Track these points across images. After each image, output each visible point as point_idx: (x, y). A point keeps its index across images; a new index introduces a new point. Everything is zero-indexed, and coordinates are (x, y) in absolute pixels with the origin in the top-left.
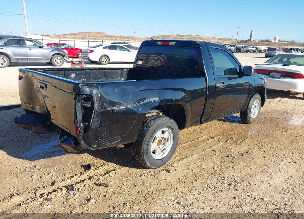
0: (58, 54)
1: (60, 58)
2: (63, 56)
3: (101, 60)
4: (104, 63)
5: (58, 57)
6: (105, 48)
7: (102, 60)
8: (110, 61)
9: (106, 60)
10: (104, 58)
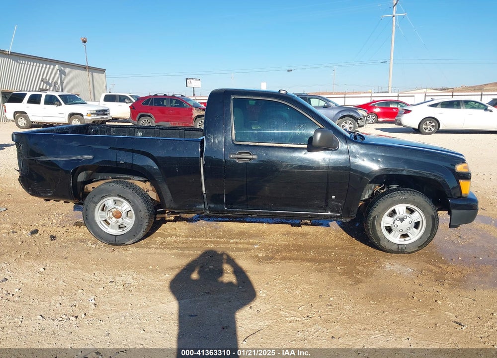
0: (350, 116)
1: (350, 122)
2: (356, 120)
3: (421, 125)
4: (427, 131)
5: (348, 121)
6: (435, 105)
7: (424, 126)
8: (441, 128)
9: (433, 126)
10: (428, 122)
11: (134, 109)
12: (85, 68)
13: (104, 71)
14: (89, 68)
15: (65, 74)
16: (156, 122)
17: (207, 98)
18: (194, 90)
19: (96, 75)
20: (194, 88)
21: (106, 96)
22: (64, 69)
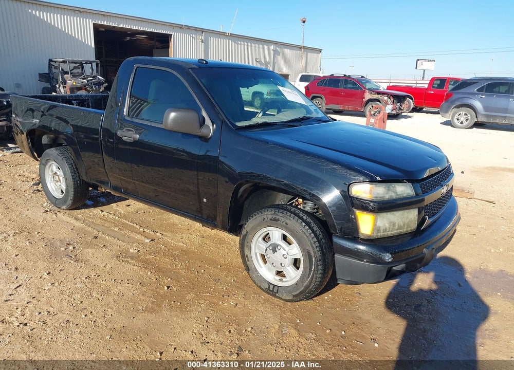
11: (308, 89)
12: (300, 48)
13: (321, 51)
14: (305, 48)
15: (279, 54)
16: (326, 104)
17: (428, 82)
18: (424, 73)
19: (312, 55)
20: (424, 70)
21: (302, 75)
22: (279, 49)
